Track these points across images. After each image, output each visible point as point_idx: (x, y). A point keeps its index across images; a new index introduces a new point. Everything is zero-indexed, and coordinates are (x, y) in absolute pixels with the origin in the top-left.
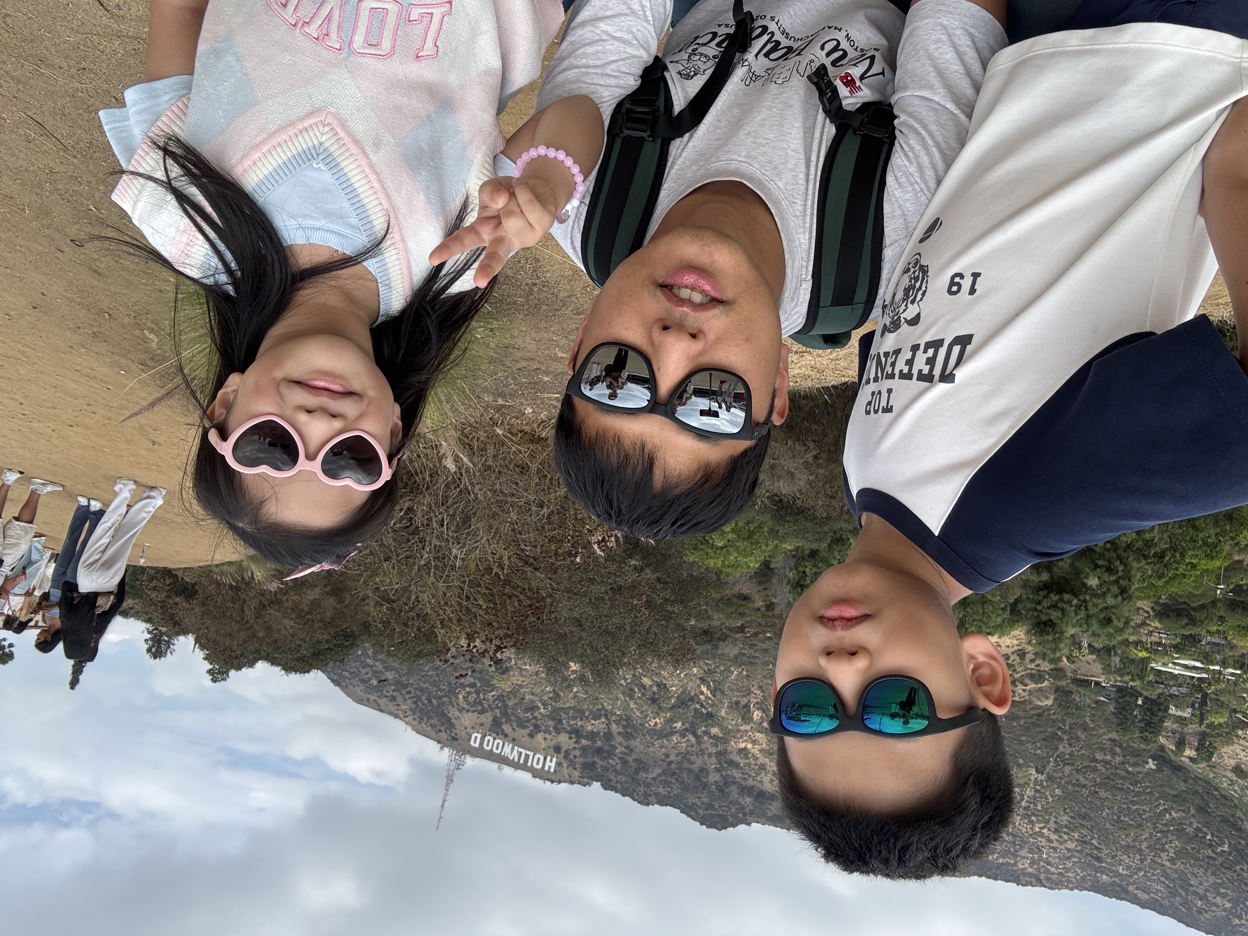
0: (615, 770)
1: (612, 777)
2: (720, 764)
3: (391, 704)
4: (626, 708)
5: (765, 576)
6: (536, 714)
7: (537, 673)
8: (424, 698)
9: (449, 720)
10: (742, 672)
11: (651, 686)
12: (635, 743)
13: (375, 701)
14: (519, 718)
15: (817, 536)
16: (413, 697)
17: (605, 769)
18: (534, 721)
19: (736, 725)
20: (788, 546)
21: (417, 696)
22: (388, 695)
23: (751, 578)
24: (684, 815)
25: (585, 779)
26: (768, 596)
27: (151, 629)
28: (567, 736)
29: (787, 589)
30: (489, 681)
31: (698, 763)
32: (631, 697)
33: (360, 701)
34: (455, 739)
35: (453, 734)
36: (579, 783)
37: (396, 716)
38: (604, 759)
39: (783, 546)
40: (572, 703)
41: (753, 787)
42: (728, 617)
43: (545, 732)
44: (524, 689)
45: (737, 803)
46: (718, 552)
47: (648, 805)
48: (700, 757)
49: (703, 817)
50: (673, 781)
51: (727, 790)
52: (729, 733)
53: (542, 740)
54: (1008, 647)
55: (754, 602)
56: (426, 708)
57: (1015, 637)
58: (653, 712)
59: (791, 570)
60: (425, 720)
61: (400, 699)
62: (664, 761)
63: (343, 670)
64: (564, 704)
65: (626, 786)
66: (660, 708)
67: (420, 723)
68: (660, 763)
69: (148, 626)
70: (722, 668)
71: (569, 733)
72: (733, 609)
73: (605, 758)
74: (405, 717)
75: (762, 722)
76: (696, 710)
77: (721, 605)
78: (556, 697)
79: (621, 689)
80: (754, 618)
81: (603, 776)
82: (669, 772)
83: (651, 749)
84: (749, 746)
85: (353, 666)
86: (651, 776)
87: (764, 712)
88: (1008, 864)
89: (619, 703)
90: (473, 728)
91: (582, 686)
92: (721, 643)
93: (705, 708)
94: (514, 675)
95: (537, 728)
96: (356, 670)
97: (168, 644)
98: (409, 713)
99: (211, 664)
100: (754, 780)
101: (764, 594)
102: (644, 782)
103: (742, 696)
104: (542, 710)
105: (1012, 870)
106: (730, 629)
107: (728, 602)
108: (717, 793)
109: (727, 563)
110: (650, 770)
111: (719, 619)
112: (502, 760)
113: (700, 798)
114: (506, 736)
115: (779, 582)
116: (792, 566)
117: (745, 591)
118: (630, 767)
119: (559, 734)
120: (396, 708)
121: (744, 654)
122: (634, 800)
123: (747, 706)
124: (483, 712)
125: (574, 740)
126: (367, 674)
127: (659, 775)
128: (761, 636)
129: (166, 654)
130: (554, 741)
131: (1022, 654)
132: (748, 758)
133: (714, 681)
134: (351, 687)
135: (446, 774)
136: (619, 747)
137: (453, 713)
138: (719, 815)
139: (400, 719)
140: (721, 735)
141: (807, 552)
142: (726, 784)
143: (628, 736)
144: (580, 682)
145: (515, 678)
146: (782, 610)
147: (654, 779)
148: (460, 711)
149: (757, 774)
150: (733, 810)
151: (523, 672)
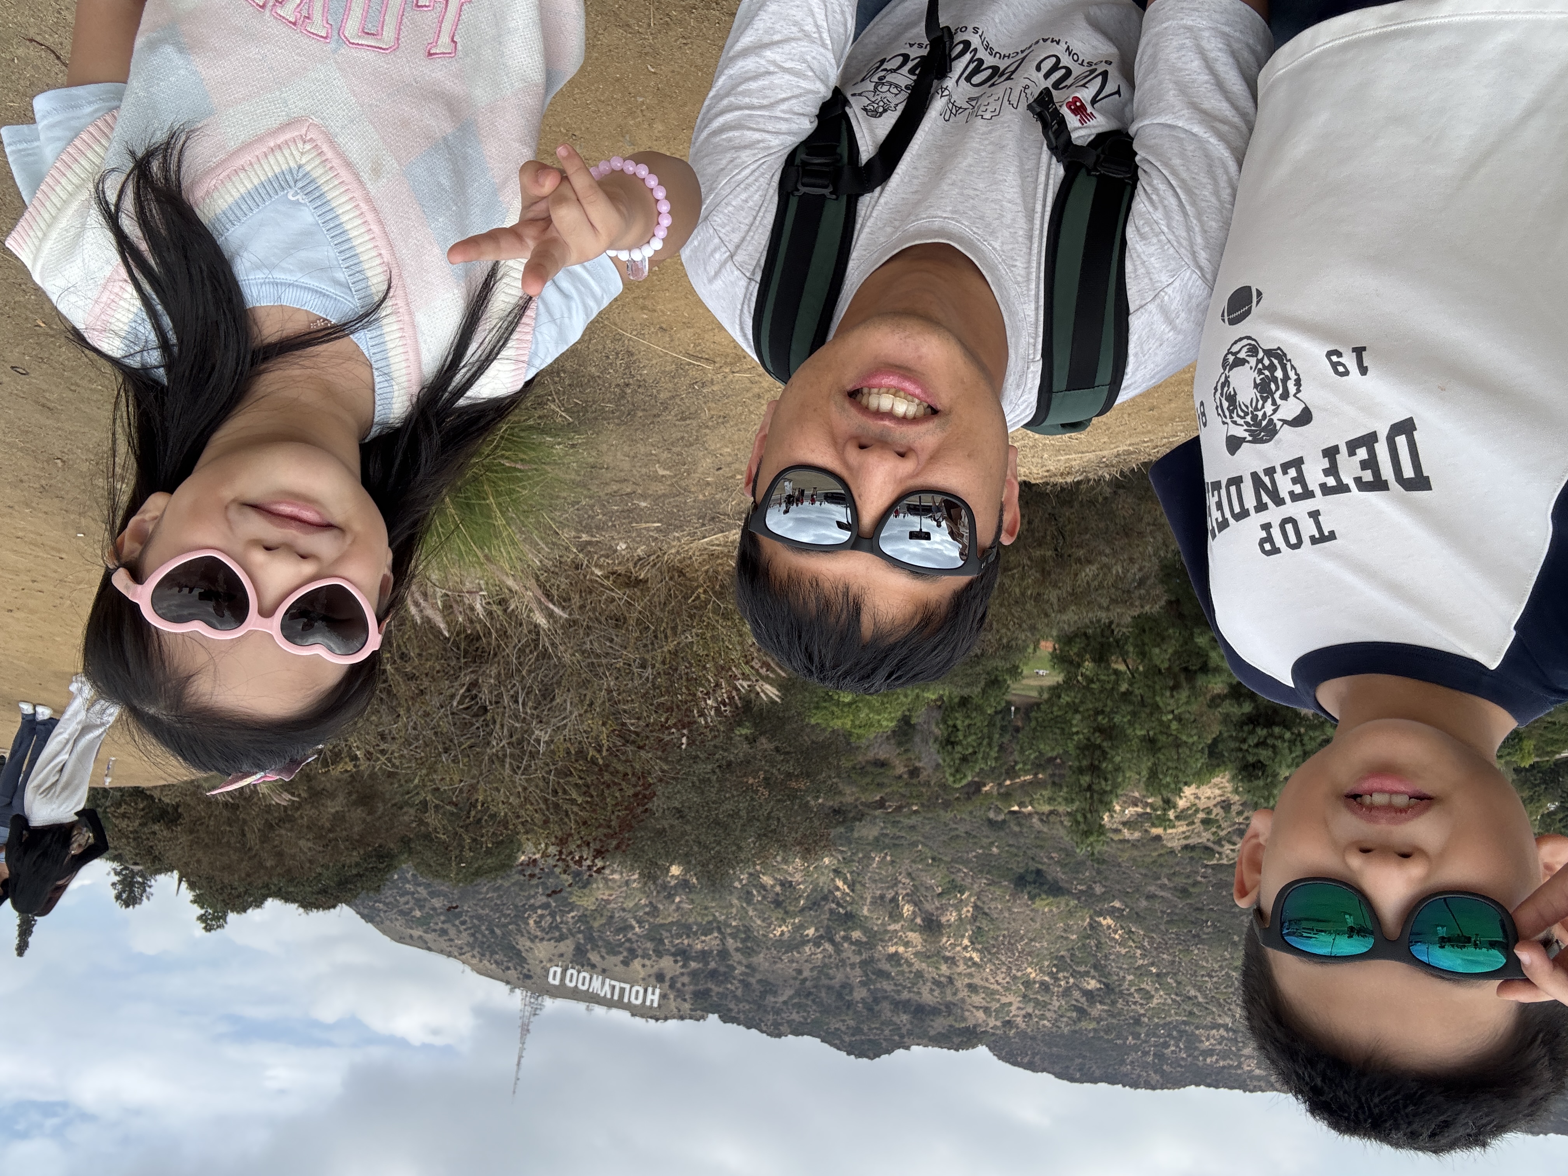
0: (735, 997)
1: (732, 1006)
2: (867, 975)
3: (441, 939)
4: (743, 915)
5: (905, 734)
6: (630, 935)
7: (627, 883)
8: (483, 928)
9: (518, 953)
10: (885, 857)
11: (772, 886)
12: (760, 959)
13: (420, 937)
14: (608, 943)
15: (968, 680)
16: (470, 928)
17: (723, 996)
18: (627, 945)
19: (883, 924)
20: (931, 696)
21: (474, 926)
22: (437, 927)
23: (888, 738)
24: (826, 1046)
25: (699, 1011)
26: (910, 759)
27: (119, 869)
28: (671, 959)
29: (934, 747)
30: (567, 898)
31: (839, 977)
32: (749, 902)
33: (401, 939)
34: (528, 977)
35: (525, 971)
36: (691, 1018)
37: (449, 955)
38: (719, 983)
39: (926, 695)
40: (675, 917)
41: (909, 1001)
42: (864, 790)
43: (643, 957)
44: (612, 905)
45: (890, 1023)
46: (846, 710)
47: (779, 1036)
48: (841, 969)
49: (850, 1044)
50: (809, 1003)
51: (877, 1008)
52: (875, 936)
53: (639, 968)
54: (1209, 798)
55: (894, 768)
56: (488, 940)
57: (1216, 785)
58: (777, 919)
59: (937, 724)
60: (488, 956)
61: (452, 932)
62: (795, 979)
63: (376, 902)
64: (665, 918)
65: (750, 1015)
66: (786, 912)
67: (481, 961)
68: (792, 982)
69: (116, 865)
70: (861, 855)
71: (674, 955)
72: (868, 780)
73: (722, 982)
74: (461, 954)
75: (915, 918)
76: (831, 911)
77: (853, 775)
78: (654, 911)
79: (736, 894)
80: (895, 788)
81: (719, 1005)
82: (803, 993)
83: (779, 965)
84: (901, 949)
85: (388, 893)
86: (781, 999)
87: (916, 905)
88: (1230, 1067)
89: (734, 911)
90: (550, 960)
91: (687, 894)
92: (857, 823)
93: (842, 907)
94: (598, 888)
95: (633, 954)
96: (391, 899)
97: (143, 886)
98: (466, 949)
99: (202, 907)
100: (910, 992)
101: (905, 757)
102: (773, 1008)
103: (888, 888)
104: (637, 929)
105: (1236, 1074)
106: (868, 805)
107: (862, 771)
108: (865, 1012)
109: (857, 723)
110: (780, 992)
111: (853, 794)
112: (592, 998)
113: (843, 1021)
114: (593, 966)
115: (922, 741)
116: (940, 719)
117: (882, 756)
118: (754, 991)
119: (661, 957)
120: (448, 943)
121: (887, 835)
122: (762, 1031)
123: (894, 900)
124: (561, 938)
125: (680, 964)
126: (407, 903)
127: (791, 998)
128: (905, 810)
129: (141, 900)
130: (656, 967)
131: (1226, 806)
132: (900, 965)
133: (852, 873)
134: (388, 923)
135: (519, 1022)
136: (738, 967)
137: (523, 943)
138: (870, 1041)
139: (455, 957)
140: (864, 939)
141: (956, 700)
142: (876, 1001)
143: (748, 952)
144: (684, 889)
145: (600, 892)
146: (929, 776)
147: (785, 1003)
148: (532, 941)
149: (914, 984)
150: (887, 1032)
151: (610, 883)
